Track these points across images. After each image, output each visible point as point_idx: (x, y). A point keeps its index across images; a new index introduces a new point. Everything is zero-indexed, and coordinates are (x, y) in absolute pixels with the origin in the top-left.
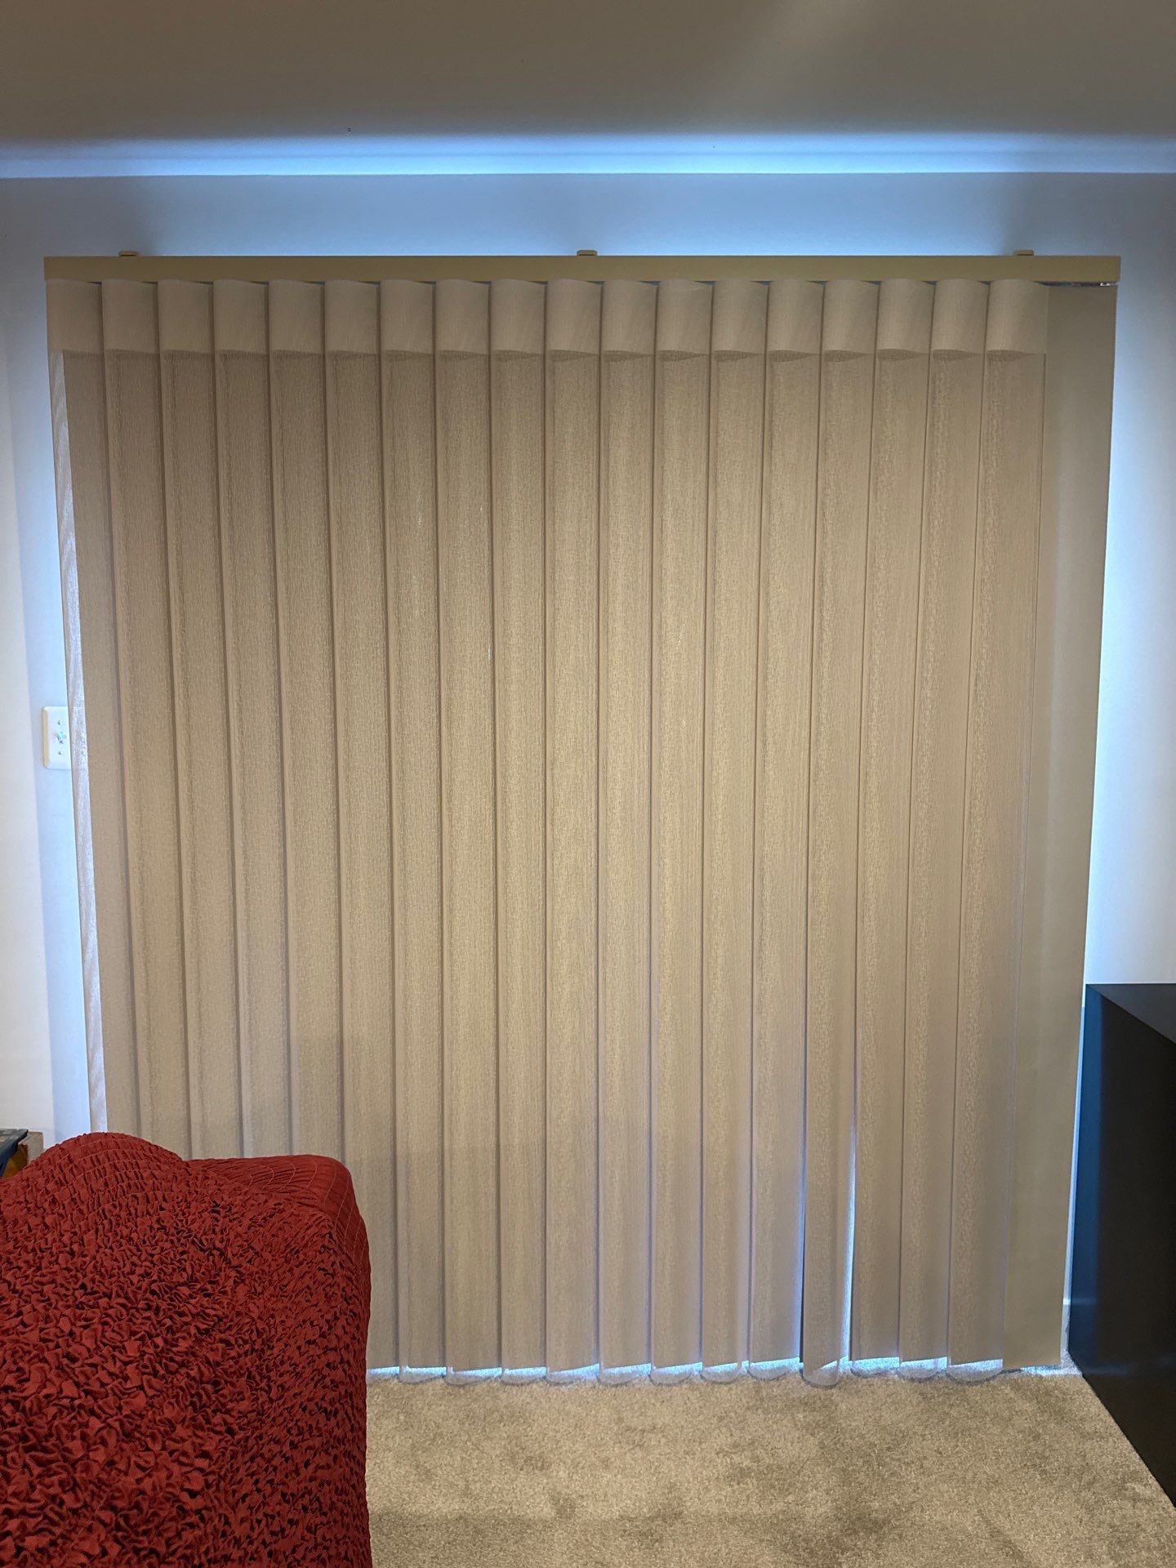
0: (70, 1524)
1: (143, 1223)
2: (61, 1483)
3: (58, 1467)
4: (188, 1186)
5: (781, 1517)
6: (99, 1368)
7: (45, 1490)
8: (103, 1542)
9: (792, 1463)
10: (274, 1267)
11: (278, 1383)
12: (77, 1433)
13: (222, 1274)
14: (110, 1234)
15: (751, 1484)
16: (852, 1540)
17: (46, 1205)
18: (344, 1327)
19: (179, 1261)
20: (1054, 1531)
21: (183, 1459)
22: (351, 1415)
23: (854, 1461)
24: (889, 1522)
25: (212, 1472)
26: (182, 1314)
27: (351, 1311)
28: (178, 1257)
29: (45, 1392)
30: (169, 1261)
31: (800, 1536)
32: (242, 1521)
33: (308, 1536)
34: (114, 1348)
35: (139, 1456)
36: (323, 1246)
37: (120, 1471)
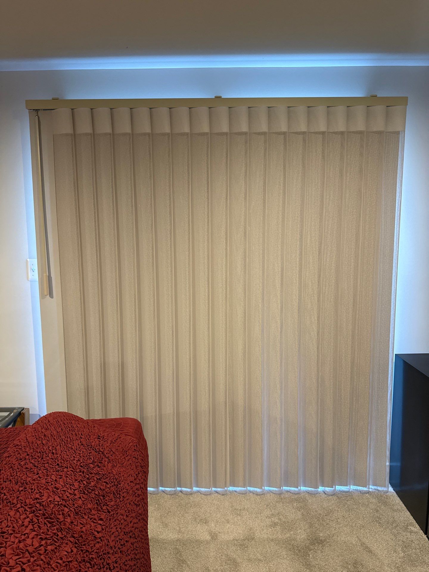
0: (61, 542)
1: (75, 443)
2: (57, 529)
3: (56, 524)
4: (89, 430)
5: (289, 539)
6: (66, 491)
7: (52, 531)
8: (71, 548)
9: (292, 521)
10: (119, 457)
11: (122, 496)
12: (61, 513)
13: (103, 460)
14: (65, 447)
15: (278, 528)
16: (313, 547)
17: (42, 437)
18: (141, 476)
19: (89, 456)
20: (383, 543)
21: (95, 521)
22: (144, 506)
23: (314, 520)
24: (326, 540)
25: (104, 525)
26: (91, 474)
27: (143, 471)
28: (88, 454)
29: (49, 500)
30: (86, 456)
31: (295, 545)
32: (113, 541)
33: (132, 546)
34: (70, 485)
35: (81, 520)
36: (135, 449)
37: (75, 525)
